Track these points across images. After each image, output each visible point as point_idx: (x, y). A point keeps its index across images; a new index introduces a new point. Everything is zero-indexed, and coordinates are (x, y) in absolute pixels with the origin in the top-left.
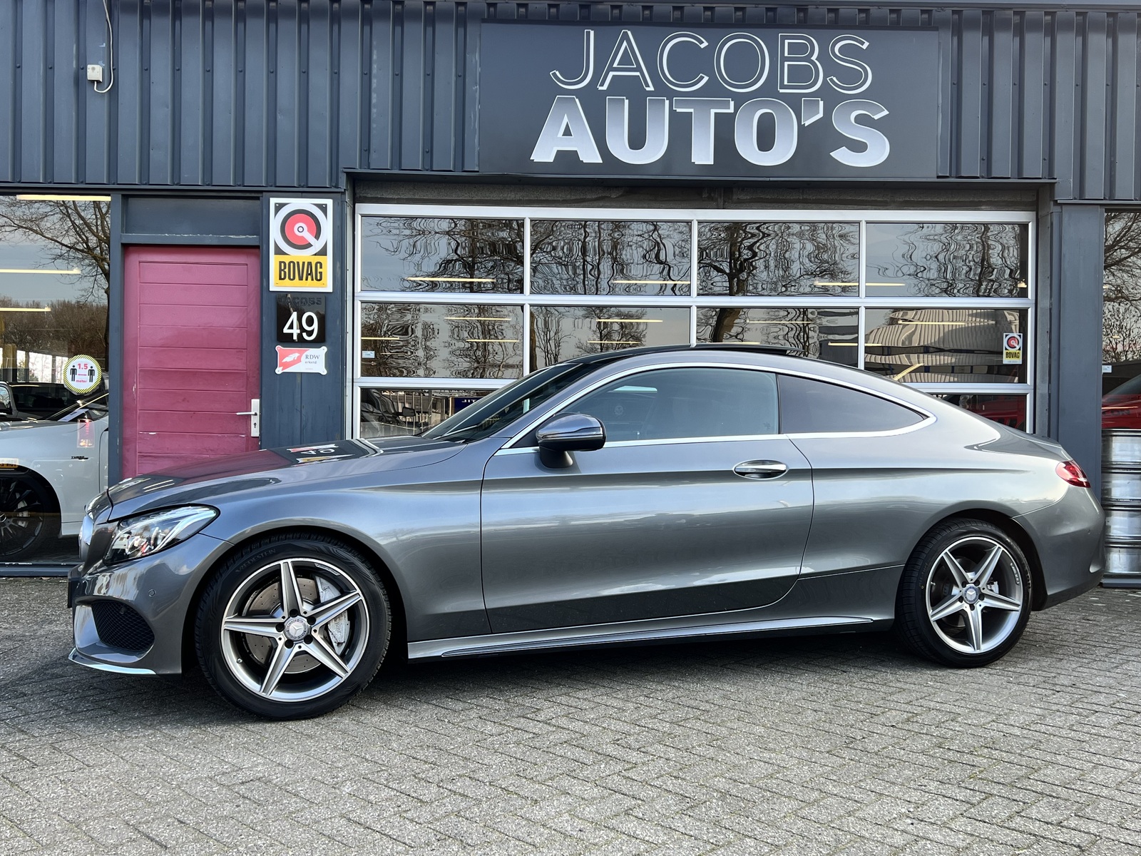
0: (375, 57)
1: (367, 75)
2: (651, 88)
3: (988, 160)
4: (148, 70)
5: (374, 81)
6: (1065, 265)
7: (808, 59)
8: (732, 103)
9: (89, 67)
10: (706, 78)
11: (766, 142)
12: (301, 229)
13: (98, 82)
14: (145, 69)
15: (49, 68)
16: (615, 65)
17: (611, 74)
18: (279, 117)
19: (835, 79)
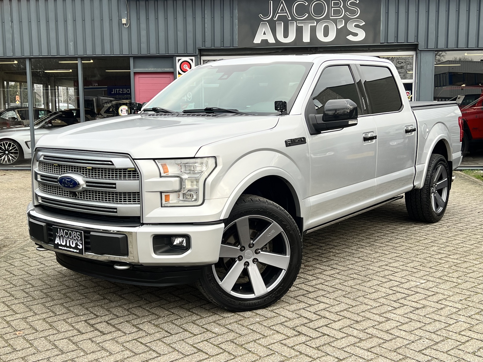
0: (206, 12)
1: (203, 18)
2: (290, 19)
3: (397, 37)
4: (139, 19)
5: (206, 20)
6: (422, 69)
7: (339, 7)
8: (315, 22)
9: (123, 19)
10: (307, 15)
11: (326, 34)
12: (186, 67)
13: (125, 24)
14: (138, 19)
15: (111, 20)
16: (279, 12)
17: (278, 15)
18: (178, 32)
19: (348, 13)
